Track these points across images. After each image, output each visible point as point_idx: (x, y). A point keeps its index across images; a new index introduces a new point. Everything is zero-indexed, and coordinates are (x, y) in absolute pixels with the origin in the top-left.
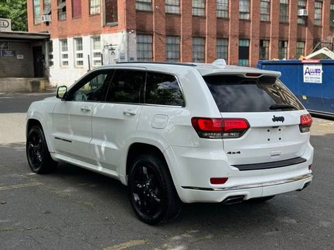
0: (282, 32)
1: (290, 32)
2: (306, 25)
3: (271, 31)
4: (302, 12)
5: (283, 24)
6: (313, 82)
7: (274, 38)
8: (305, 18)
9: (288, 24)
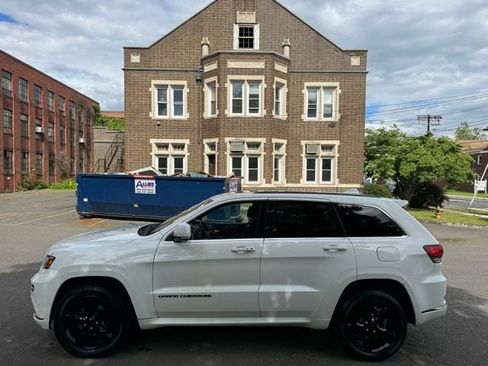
0: (23, 144)
1: (30, 144)
2: (43, 140)
3: (14, 142)
4: (39, 130)
5: (24, 137)
6: (146, 192)
7: (16, 149)
8: (41, 134)
9: (28, 138)
